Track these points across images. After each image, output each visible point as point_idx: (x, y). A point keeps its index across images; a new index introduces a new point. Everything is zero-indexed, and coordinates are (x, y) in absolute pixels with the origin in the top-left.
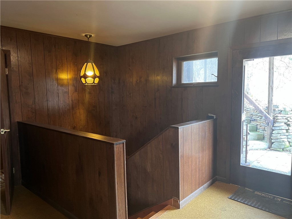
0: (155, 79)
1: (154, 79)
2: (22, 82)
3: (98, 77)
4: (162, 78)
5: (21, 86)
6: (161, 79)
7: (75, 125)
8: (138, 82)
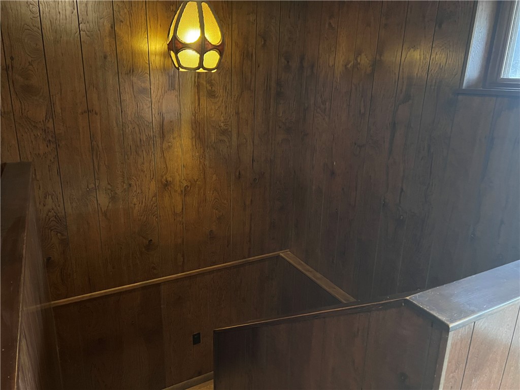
0: (403, 59)
1: (398, 58)
2: (12, 58)
3: (215, 48)
4: (428, 57)
5: (10, 68)
6: (425, 59)
7: (169, 179)
8: (349, 66)
